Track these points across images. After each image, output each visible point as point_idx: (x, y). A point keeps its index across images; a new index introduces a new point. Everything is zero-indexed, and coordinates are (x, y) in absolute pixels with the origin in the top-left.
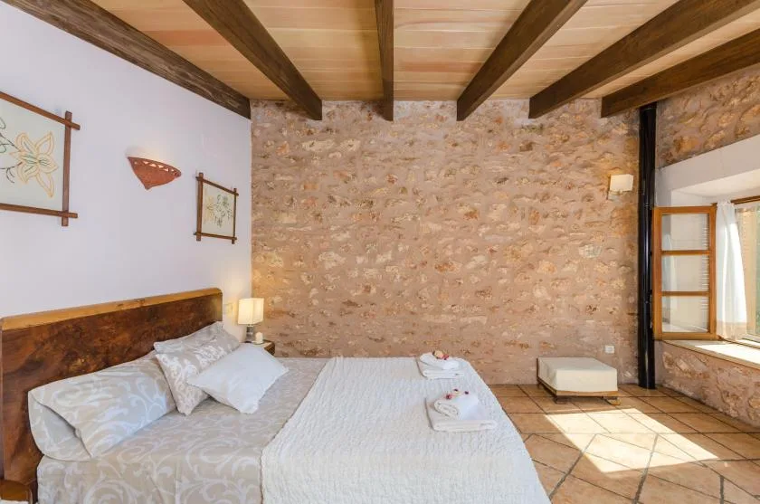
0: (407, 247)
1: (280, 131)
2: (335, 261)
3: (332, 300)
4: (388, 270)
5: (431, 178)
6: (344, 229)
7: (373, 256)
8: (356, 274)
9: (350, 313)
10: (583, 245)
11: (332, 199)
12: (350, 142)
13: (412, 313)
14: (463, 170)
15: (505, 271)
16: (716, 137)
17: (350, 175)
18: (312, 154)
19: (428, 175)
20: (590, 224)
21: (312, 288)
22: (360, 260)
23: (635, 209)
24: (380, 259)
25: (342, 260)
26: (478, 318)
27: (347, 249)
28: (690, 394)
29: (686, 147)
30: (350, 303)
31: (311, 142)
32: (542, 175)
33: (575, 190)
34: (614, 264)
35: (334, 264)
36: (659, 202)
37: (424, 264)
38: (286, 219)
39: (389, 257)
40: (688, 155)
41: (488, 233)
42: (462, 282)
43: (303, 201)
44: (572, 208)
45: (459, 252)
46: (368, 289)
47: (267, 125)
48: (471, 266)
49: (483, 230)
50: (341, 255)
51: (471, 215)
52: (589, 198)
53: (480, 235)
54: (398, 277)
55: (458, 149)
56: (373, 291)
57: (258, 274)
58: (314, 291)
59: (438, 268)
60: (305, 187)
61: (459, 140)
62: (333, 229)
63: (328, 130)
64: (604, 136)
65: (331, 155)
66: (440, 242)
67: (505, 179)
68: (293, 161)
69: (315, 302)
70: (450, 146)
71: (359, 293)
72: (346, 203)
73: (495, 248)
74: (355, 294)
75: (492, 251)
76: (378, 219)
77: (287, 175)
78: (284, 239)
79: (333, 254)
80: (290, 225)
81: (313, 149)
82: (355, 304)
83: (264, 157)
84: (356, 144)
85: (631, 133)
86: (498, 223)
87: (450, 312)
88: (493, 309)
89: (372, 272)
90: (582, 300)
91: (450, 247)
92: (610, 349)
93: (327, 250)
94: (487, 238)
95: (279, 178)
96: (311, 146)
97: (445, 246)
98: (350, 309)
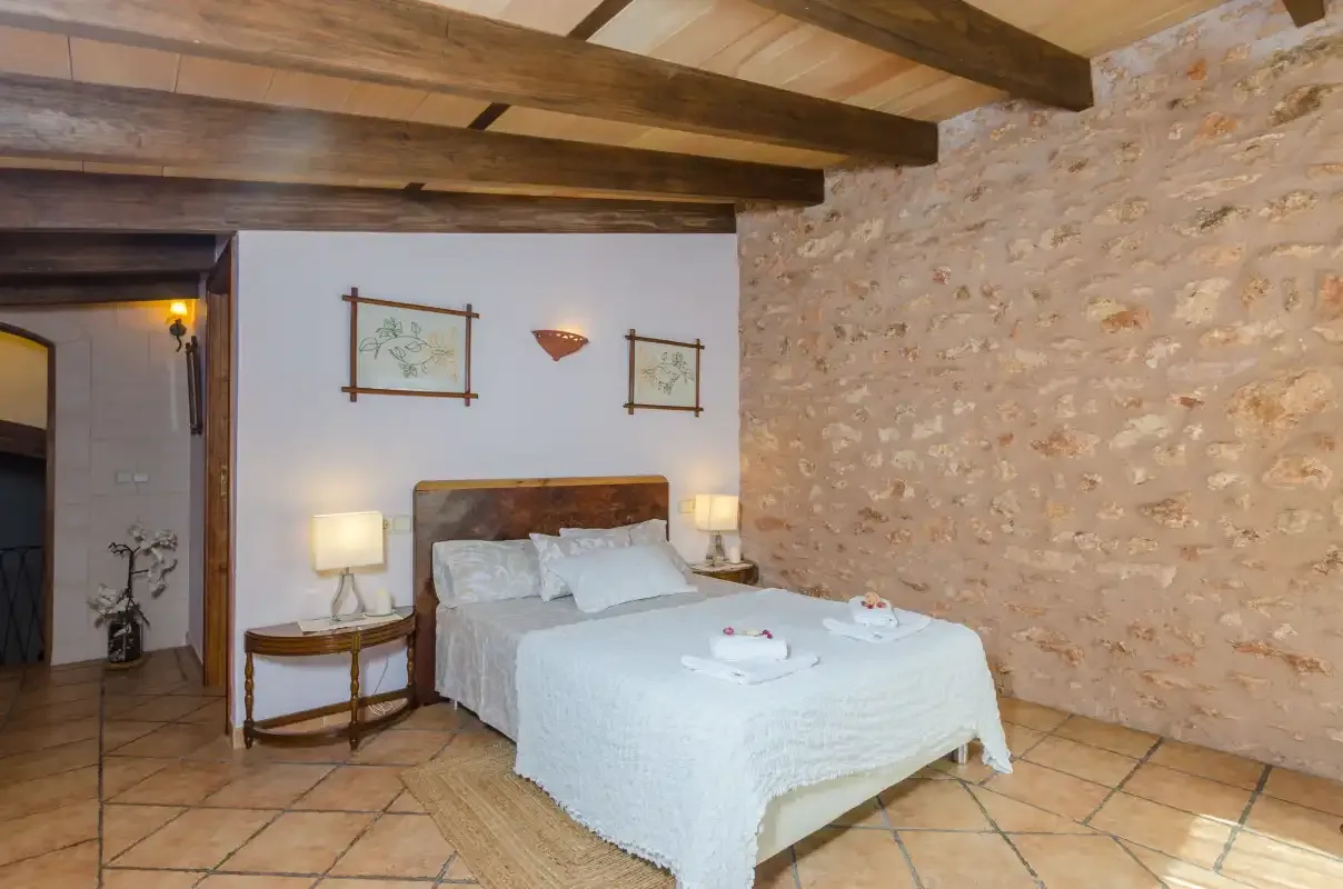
0: (972, 406)
1: (770, 238)
2: (846, 438)
3: (841, 506)
4: (934, 452)
5: (1021, 254)
6: (859, 381)
7: (907, 428)
8: (879, 460)
9: (869, 530)
11: (840, 332)
12: (866, 226)
13: (982, 542)
14: (1099, 220)
15: (1230, 454)
17: (866, 284)
18: (813, 262)
19: (1014, 251)
21: (814, 484)
22: (884, 435)
24: (920, 432)
25: (857, 437)
26: (1145, 570)
27: (864, 415)
30: (869, 514)
31: (809, 243)
35: (844, 444)
37: (1006, 439)
38: (782, 374)
39: (938, 425)
41: (1181, 358)
42: (1099, 480)
43: (800, 342)
45: (1092, 408)
46: (899, 489)
47: (755, 235)
48: (1124, 440)
49: (1159, 351)
50: (853, 425)
51: (1120, 320)
53: (1152, 364)
54: (954, 466)
55: (1088, 174)
56: (909, 493)
57: (748, 461)
58: (816, 490)
59: (1044, 447)
60: (803, 318)
61: (1090, 153)
62: (843, 383)
63: (833, 216)
65: (838, 257)
66: (1042, 391)
67: (1225, 211)
68: (787, 281)
69: (818, 508)
70: (1064, 172)
71: (885, 495)
72: (861, 335)
73: (1197, 394)
74: (879, 497)
75: (1188, 403)
76: (915, 356)
77: (780, 304)
78: (777, 406)
79: (844, 428)
80: (786, 383)
81: (813, 254)
82: (876, 516)
83: (753, 283)
84: (876, 227)
87: (1072, 548)
88: (1189, 552)
89: (904, 457)
91: (1068, 399)
93: (835, 420)
94: (1172, 370)
95: (772, 310)
96: (810, 249)
97: (1056, 399)
98: (869, 523)
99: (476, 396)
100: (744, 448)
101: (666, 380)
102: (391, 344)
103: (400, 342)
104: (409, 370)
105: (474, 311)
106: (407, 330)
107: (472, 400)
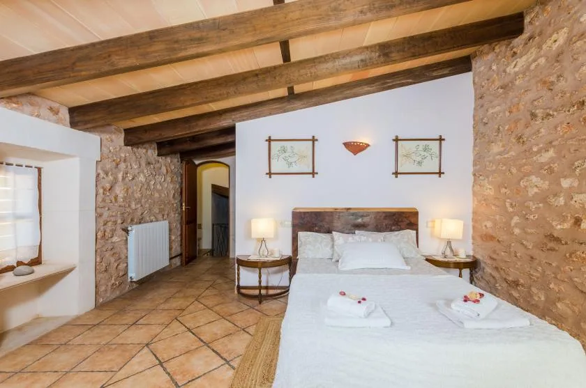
1: (491, 68)
2: (537, 187)
3: (533, 231)
6: (547, 147)
8: (561, 201)
9: (553, 250)
11: (534, 116)
12: (555, 36)
17: (553, 79)
18: (516, 74)
21: (515, 215)
22: (566, 183)
25: (545, 185)
27: (551, 171)
30: (552, 238)
31: (514, 63)
35: (536, 190)
38: (496, 148)
43: (507, 127)
46: (578, 222)
47: (482, 68)
50: (543, 178)
58: (516, 219)
60: (510, 112)
62: (535, 149)
63: (530, 39)
65: (532, 66)
68: (501, 91)
69: (517, 231)
71: (566, 226)
72: (549, 115)
74: (560, 227)
77: (496, 106)
79: (534, 179)
80: (498, 154)
81: (516, 69)
82: (558, 240)
83: (481, 98)
84: (562, 35)
89: (582, 199)
93: (527, 175)
96: (514, 67)
98: (551, 245)
99: (317, 173)
100: (475, 194)
101: (419, 159)
102: (283, 155)
103: (287, 154)
104: (290, 164)
105: (316, 138)
106: (289, 150)
107: (315, 175)
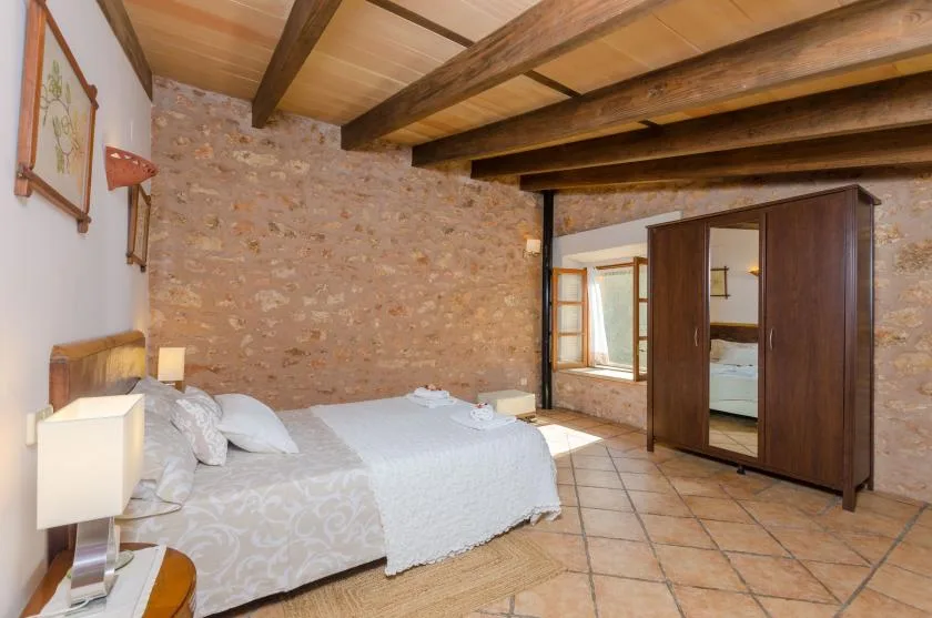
0: (361, 289)
1: (200, 128)
2: (277, 302)
3: (271, 348)
4: (341, 313)
5: (386, 219)
6: (289, 264)
7: (324, 298)
8: (302, 317)
9: (295, 363)
10: (507, 295)
11: (274, 227)
12: (298, 163)
13: (366, 360)
14: (416, 216)
15: (450, 316)
16: (589, 221)
17: (296, 202)
18: (247, 167)
19: (384, 216)
20: (513, 277)
21: (245, 334)
22: (308, 302)
23: (541, 267)
24: (331, 300)
25: (286, 301)
26: (427, 362)
27: (292, 288)
28: (572, 408)
29: (571, 225)
30: (296, 352)
31: (245, 152)
32: (480, 231)
33: (503, 247)
34: (527, 312)
35: (274, 305)
36: (555, 265)
37: (379, 307)
38: (207, 244)
39: (341, 298)
40: (573, 231)
41: (438, 279)
42: (414, 326)
44: (500, 262)
45: (411, 295)
46: (316, 335)
47: (179, 116)
48: (422, 311)
49: (433, 276)
50: (284, 294)
51: (423, 261)
52: (512, 256)
53: (430, 281)
54: (351, 321)
55: (411, 194)
56: (323, 337)
57: (160, 317)
58: (248, 338)
59: (391, 312)
60: (236, 207)
61: (412, 186)
62: (273, 263)
63: (269, 143)
64: (522, 205)
65: (273, 174)
66: (395, 286)
67: (452, 230)
68: (218, 171)
69: (249, 352)
70: (404, 190)
71: (307, 339)
72: (292, 233)
73: (442, 294)
74: (301, 340)
75: (440, 297)
76: (330, 256)
77: (208, 188)
78: (203, 271)
79: (274, 293)
80: (213, 254)
81: (247, 161)
82: (301, 353)
83: (172, 157)
84: (305, 167)
85: (537, 206)
86: (446, 270)
87: (403, 357)
88: (440, 352)
89: (320, 316)
90: (506, 342)
91: (403, 291)
92: (524, 382)
93: (266, 288)
94: (436, 284)
95: (196, 189)
96: (245, 157)
97: (398, 291)
98: (296, 358)
